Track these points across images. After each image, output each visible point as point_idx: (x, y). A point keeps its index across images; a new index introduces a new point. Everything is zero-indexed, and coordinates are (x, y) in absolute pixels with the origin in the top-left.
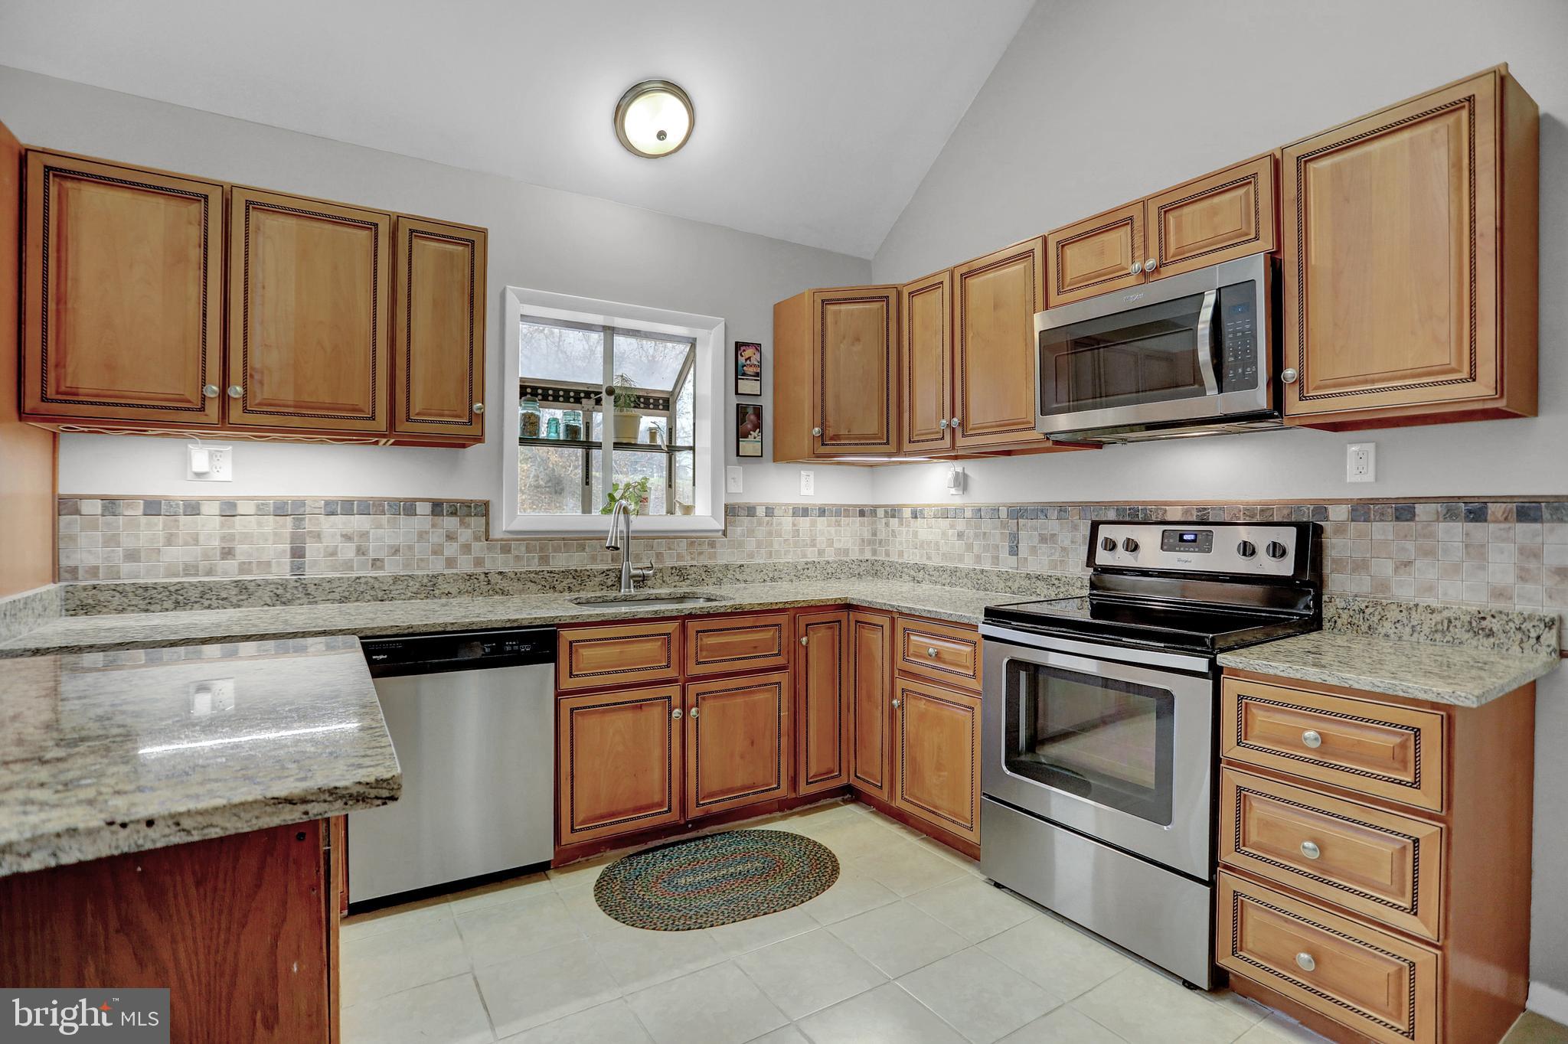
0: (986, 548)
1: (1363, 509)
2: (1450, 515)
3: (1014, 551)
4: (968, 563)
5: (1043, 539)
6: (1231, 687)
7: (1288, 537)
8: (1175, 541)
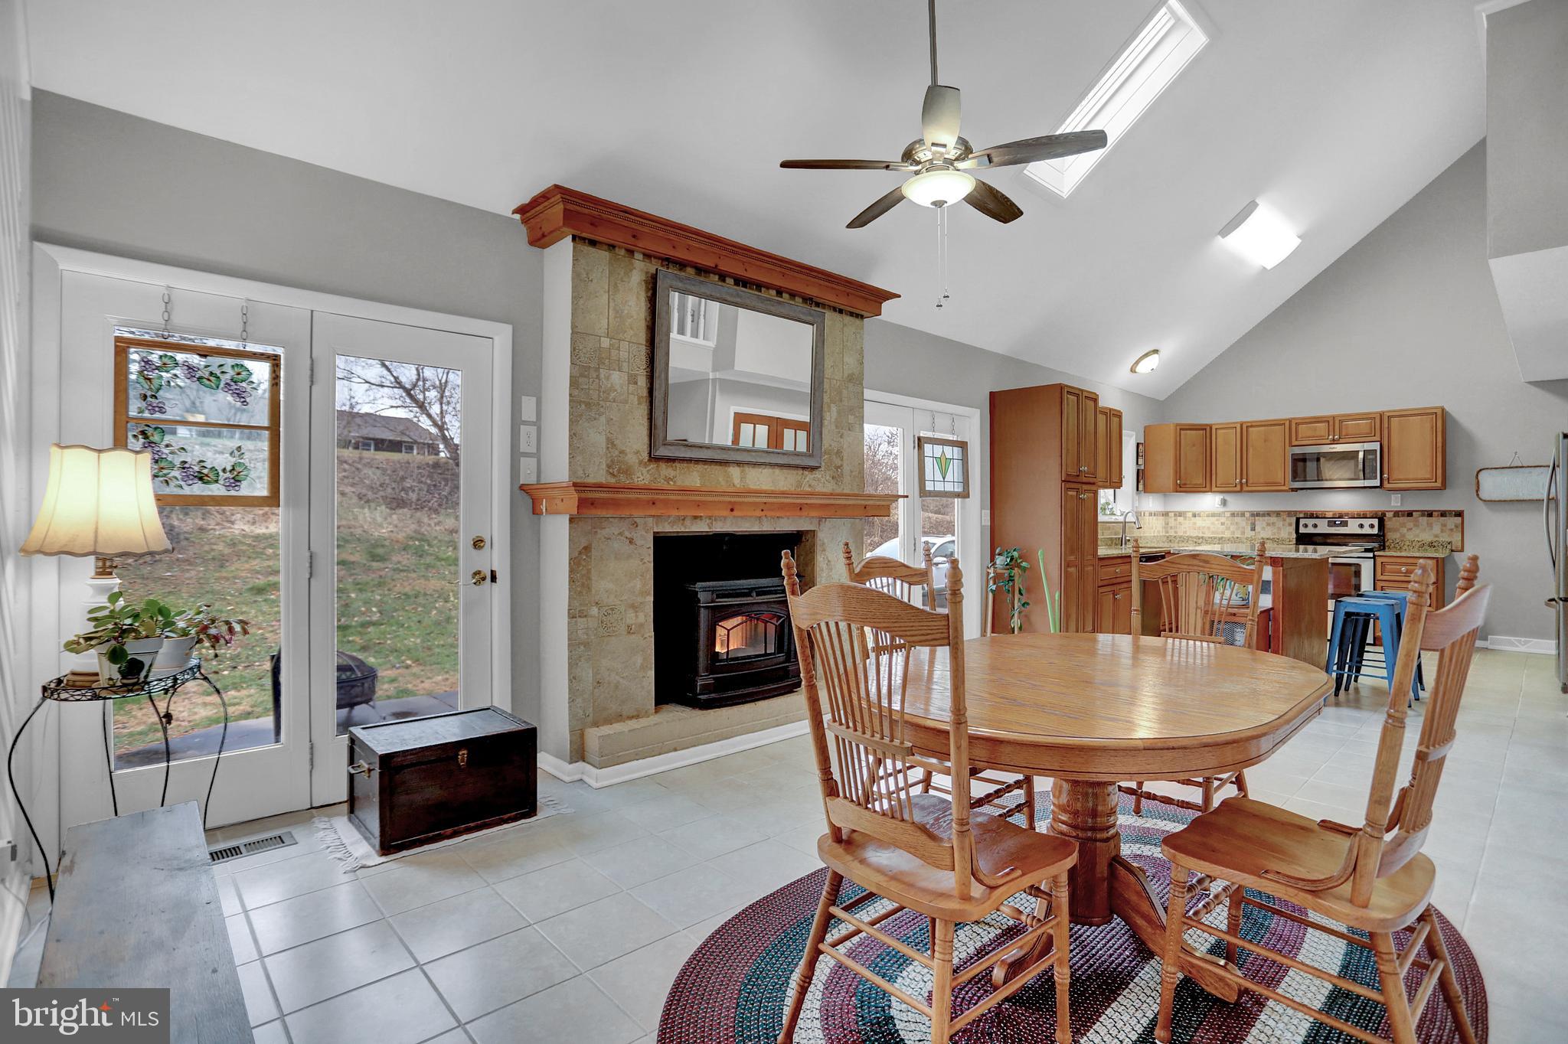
0: (1238, 529)
1: (1397, 514)
2: (1423, 515)
3: (1253, 529)
4: (1227, 535)
5: (1268, 524)
6: (1379, 560)
7: (1375, 522)
8: (1332, 524)
